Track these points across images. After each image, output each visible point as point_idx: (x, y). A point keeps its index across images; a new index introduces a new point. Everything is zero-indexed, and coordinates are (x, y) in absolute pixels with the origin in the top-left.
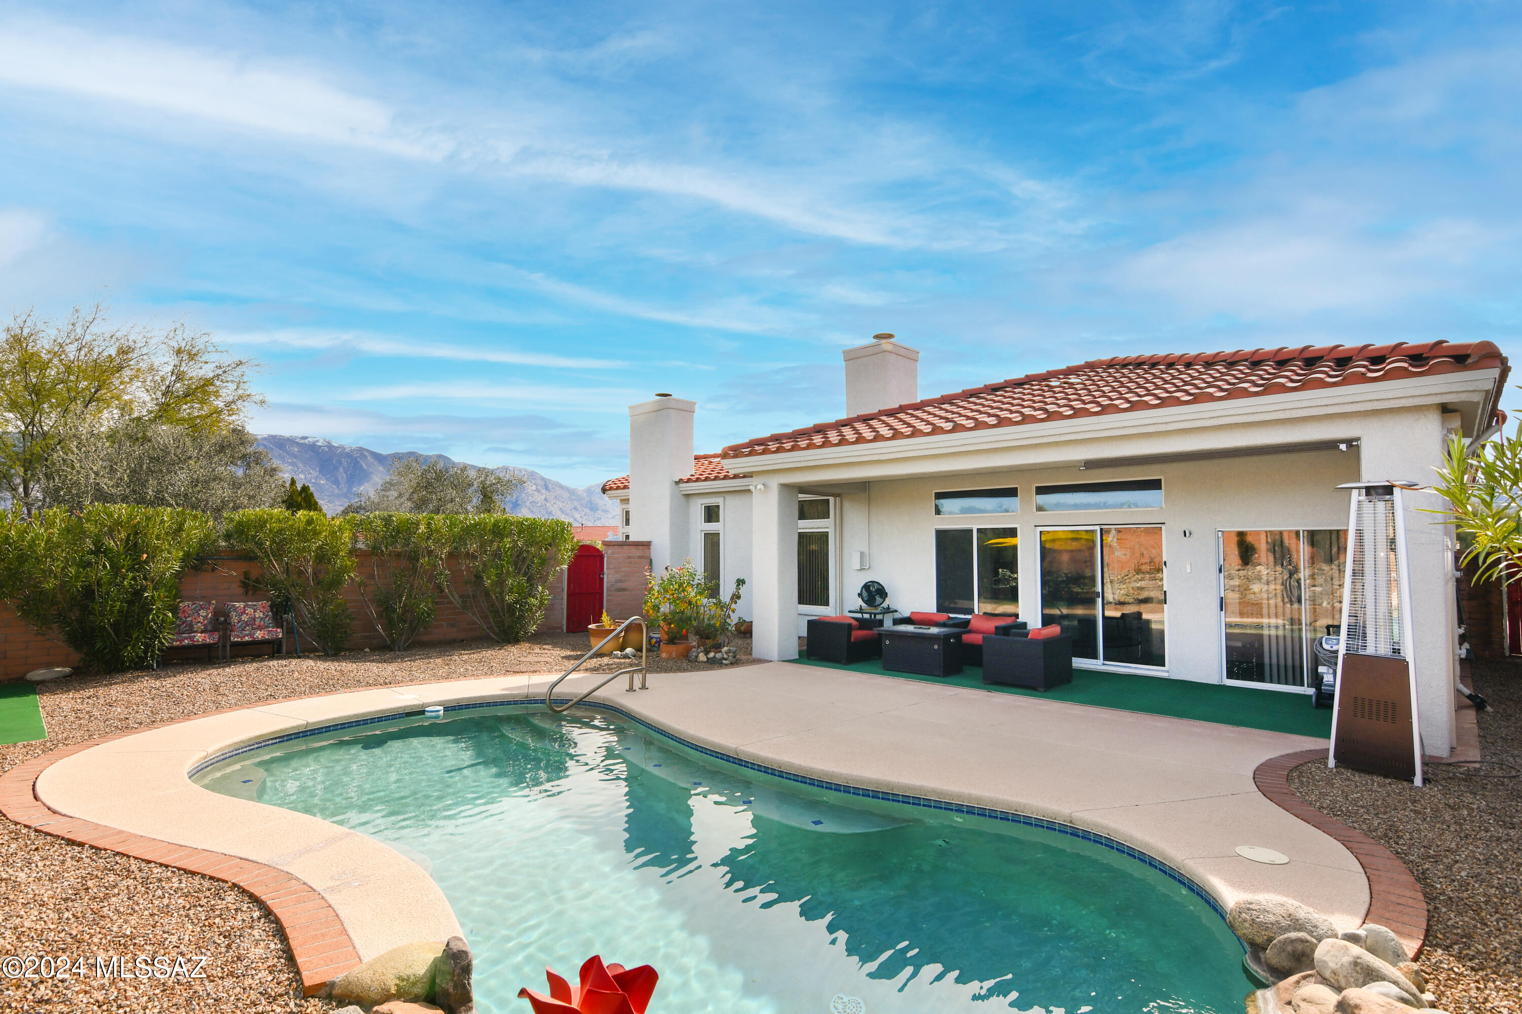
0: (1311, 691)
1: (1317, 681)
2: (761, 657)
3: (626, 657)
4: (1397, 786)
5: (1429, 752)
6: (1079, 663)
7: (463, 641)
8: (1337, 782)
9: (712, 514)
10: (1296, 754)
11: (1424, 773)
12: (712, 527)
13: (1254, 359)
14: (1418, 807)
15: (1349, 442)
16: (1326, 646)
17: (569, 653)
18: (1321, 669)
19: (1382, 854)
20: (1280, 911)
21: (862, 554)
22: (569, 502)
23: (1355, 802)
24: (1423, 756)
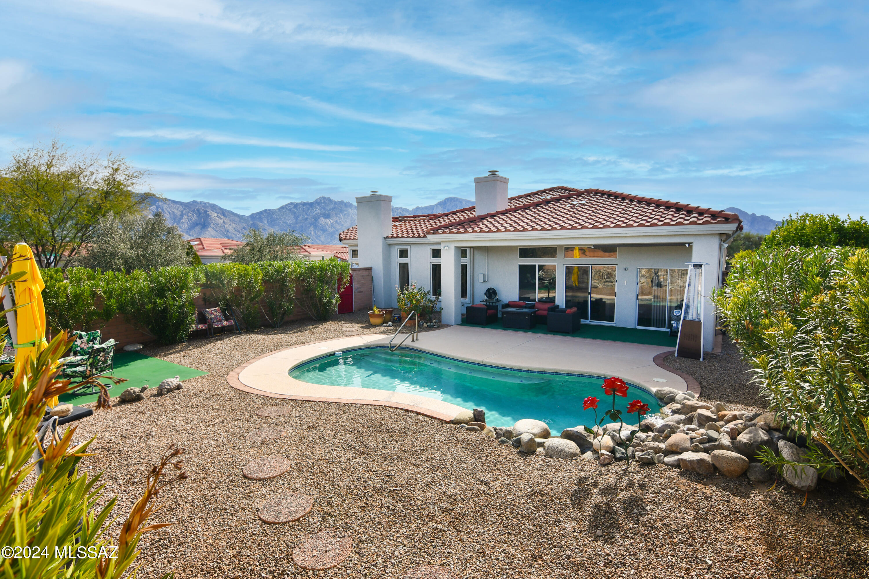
0: (668, 330)
1: (670, 326)
2: (447, 324)
3: (389, 326)
4: (695, 361)
5: (706, 350)
6: (583, 321)
7: (297, 321)
8: (678, 361)
9: (403, 254)
10: (665, 353)
11: (703, 357)
12: (404, 260)
13: (658, 203)
14: (701, 367)
15: (689, 244)
16: (675, 314)
17: (363, 325)
18: (672, 322)
19: (691, 378)
20: (667, 390)
21: (484, 275)
22: (240, 224)
23: (683, 366)
24: (703, 352)
